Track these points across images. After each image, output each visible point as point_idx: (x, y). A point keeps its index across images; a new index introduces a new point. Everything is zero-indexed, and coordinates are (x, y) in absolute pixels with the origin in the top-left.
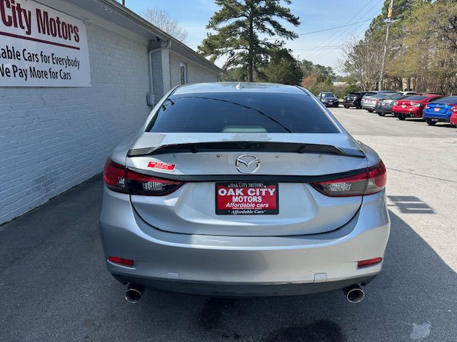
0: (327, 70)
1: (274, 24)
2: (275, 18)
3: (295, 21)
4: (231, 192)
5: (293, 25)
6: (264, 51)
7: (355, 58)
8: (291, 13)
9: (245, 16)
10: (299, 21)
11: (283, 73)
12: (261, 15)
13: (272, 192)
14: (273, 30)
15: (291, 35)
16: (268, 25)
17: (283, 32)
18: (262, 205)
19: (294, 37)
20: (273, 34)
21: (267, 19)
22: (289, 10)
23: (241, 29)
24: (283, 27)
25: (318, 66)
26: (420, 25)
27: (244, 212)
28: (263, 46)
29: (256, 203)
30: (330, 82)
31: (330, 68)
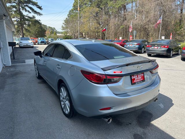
0: (53, 29)
1: (31, 8)
2: (30, 5)
3: (40, 8)
4: (134, 77)
5: (39, 9)
6: (27, 20)
7: (65, 25)
8: (38, 4)
9: (15, 3)
10: (42, 8)
11: (37, 30)
12: (23, 3)
13: (143, 75)
14: (30, 11)
15: (39, 14)
16: (28, 9)
17: (36, 12)
18: (141, 79)
19: (41, 15)
20: (30, 13)
21: (27, 6)
22: (37, 3)
23: (14, 9)
24: (35, 10)
25: (49, 27)
26: (87, 14)
27: (138, 83)
28: (27, 18)
29: (140, 79)
30: (56, 34)
31: (54, 28)
